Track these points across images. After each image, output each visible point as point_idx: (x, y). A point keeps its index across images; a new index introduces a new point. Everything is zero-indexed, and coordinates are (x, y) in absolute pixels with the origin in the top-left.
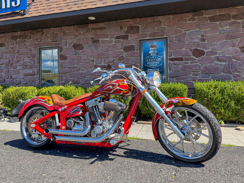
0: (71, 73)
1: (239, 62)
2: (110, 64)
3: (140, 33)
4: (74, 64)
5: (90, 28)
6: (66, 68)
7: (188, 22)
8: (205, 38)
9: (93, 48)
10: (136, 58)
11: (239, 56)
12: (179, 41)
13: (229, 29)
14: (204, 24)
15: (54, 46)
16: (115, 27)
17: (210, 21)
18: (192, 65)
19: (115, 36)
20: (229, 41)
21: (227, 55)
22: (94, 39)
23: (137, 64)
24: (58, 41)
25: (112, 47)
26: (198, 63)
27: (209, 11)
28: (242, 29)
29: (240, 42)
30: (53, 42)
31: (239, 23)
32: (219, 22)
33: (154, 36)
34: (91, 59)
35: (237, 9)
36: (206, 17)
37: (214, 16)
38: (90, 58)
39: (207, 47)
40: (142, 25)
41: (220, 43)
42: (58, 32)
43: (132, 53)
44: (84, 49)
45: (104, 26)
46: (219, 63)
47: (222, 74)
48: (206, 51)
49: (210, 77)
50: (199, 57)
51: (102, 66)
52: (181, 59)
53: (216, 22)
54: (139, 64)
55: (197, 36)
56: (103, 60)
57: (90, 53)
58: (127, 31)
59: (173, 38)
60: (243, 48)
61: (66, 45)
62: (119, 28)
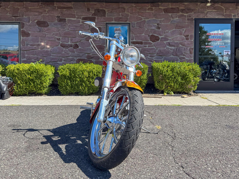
0: (35, 50)
1: (184, 47)
2: (78, 43)
3: (106, 17)
4: (38, 42)
5: (56, 7)
6: (29, 46)
7: (147, 11)
8: (160, 26)
9: (59, 26)
11: (184, 43)
12: (140, 27)
13: (178, 20)
14: (160, 14)
15: (14, 21)
16: (82, 8)
17: (165, 13)
18: (149, 48)
19: (82, 17)
20: (177, 30)
21: (176, 42)
22: (60, 18)
23: (103, 45)
24: (19, 17)
25: (79, 28)
26: (154, 47)
27: (164, 3)
28: (187, 21)
29: (185, 32)
30: (13, 17)
31: (185, 16)
32: (171, 14)
33: (119, 21)
34: (57, 37)
35: (184, 4)
36: (161, 9)
37: (167, 8)
38: (55, 36)
39: (161, 34)
40: (108, 10)
41: (171, 31)
42: (19, 7)
44: (49, 27)
45: (71, 6)
46: (170, 47)
47: (172, 56)
48: (160, 37)
49: (163, 58)
50: (155, 42)
51: (69, 45)
52: (141, 43)
53: (169, 14)
54: (105, 45)
55: (154, 24)
56: (70, 40)
57: (56, 31)
58: (94, 13)
59: (135, 25)
60: (188, 36)
61: (29, 22)
62: (87, 10)
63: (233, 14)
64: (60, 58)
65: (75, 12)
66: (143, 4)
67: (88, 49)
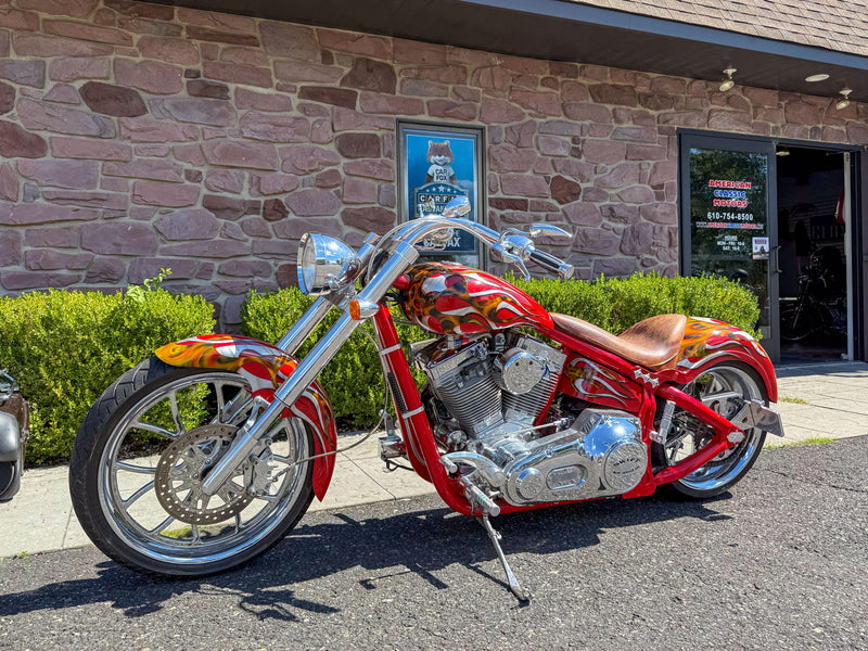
0: (75, 224)
1: (654, 224)
2: (282, 198)
3: (398, 94)
4: (91, 184)
5: (179, 27)
6: (40, 201)
7: (540, 89)
8: (580, 147)
9: (198, 116)
10: (387, 184)
11: (654, 209)
12: (518, 145)
13: (633, 131)
14: (579, 105)
16: (301, 49)
17: (593, 98)
19: (299, 85)
20: (632, 166)
21: (628, 205)
22: (203, 78)
23: (387, 208)
25: (290, 130)
26: (565, 222)
27: (590, 67)
28: (657, 136)
29: (654, 172)
31: (652, 118)
32: (614, 106)
33: (446, 115)
34: (188, 166)
35: (648, 78)
36: (583, 85)
37: (601, 86)
38: (179, 163)
39: (585, 174)
40: (404, 67)
41: (613, 166)
43: (373, 163)
44: (146, 116)
45: (253, 34)
46: (613, 225)
47: (619, 256)
48: (583, 186)
50: (568, 202)
51: (244, 203)
52: (523, 205)
53: (607, 106)
54: (395, 210)
55: (563, 138)
56: (246, 180)
57: (183, 138)
58: (350, 74)
59: (501, 134)
60: (661, 186)
61: (41, 84)
62: (319, 57)
63: (772, 125)
64: (203, 261)
65: (271, 60)
66: (525, 60)
67: (326, 223)
